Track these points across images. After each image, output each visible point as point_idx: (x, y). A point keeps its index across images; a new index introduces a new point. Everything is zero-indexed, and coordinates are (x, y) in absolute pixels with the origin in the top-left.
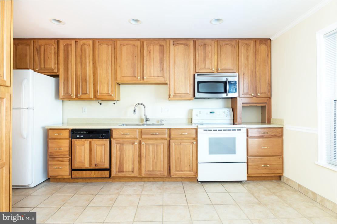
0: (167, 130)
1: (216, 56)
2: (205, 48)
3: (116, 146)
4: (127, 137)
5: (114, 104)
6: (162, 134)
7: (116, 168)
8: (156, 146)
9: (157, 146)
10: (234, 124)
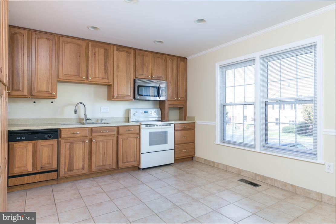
0: (115, 127)
1: (151, 66)
2: (143, 58)
3: (65, 145)
4: (77, 135)
5: (52, 102)
6: (112, 132)
7: (65, 167)
8: (105, 143)
9: (107, 142)
10: (162, 121)
